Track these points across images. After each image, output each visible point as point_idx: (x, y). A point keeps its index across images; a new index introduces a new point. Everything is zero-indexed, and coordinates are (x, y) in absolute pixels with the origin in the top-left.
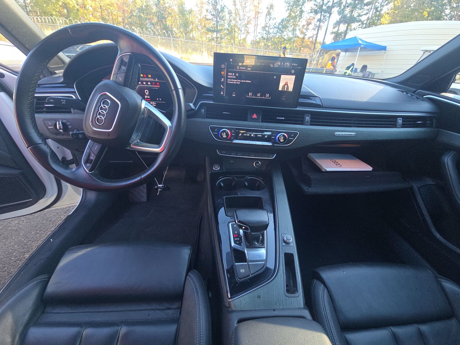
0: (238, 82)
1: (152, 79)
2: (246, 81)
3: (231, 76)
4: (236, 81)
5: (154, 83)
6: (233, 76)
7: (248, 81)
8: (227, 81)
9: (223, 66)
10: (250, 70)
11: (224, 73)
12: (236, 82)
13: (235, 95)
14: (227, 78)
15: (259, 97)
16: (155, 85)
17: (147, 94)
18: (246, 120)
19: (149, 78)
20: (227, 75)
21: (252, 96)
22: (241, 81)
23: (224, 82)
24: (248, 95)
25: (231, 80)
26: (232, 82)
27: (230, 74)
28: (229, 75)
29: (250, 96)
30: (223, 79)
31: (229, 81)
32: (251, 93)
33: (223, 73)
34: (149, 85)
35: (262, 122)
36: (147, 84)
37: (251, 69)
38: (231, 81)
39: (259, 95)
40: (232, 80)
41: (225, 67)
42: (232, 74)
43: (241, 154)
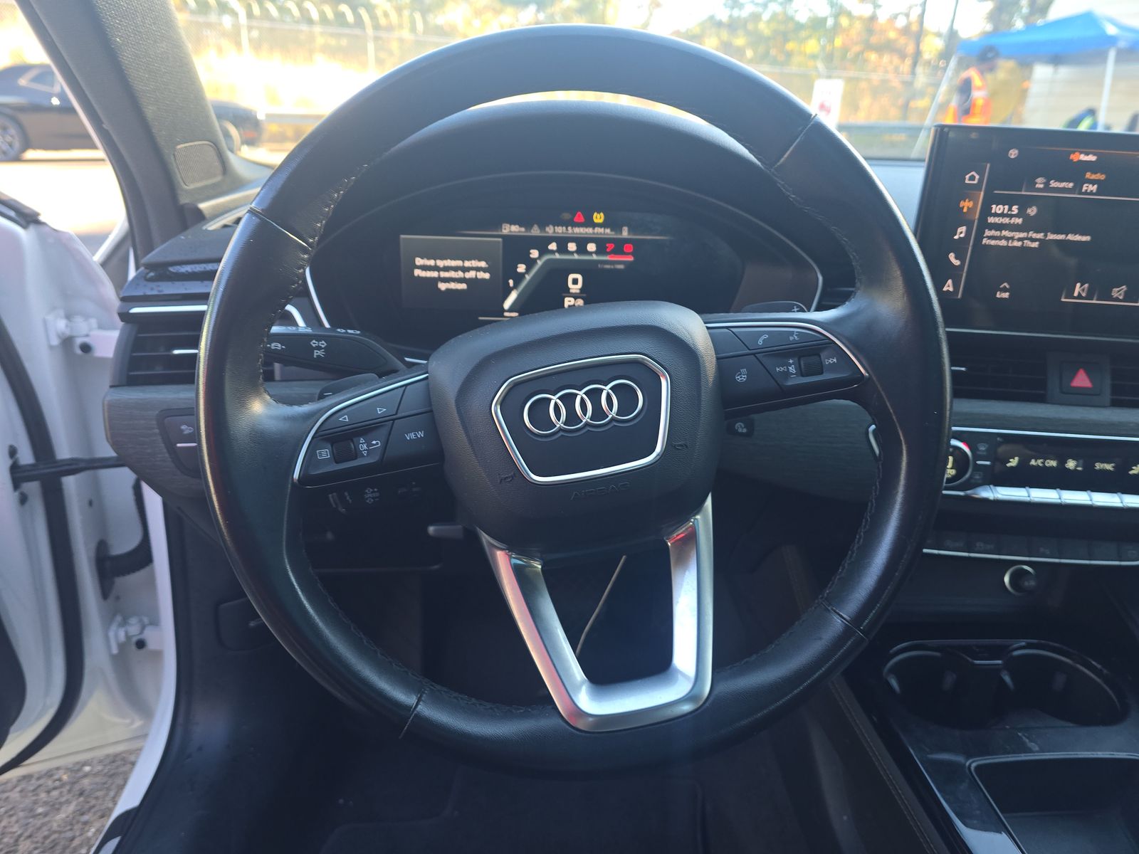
0: (1032, 240)
1: (608, 231)
2: (1071, 237)
3: (1002, 215)
4: (1022, 235)
5: (610, 247)
6: (1011, 216)
7: (1078, 238)
8: (980, 236)
9: (972, 178)
10: (1091, 193)
11: (971, 204)
12: (1019, 239)
13: (1006, 295)
14: (984, 225)
15: (1117, 299)
16: (615, 252)
17: (575, 289)
18: (1041, 399)
19: (594, 225)
20: (986, 212)
21: (1089, 297)
22: (1046, 236)
23: (964, 241)
24: (1070, 295)
25: (997, 234)
26: (1003, 243)
27: (997, 209)
28: (996, 215)
29: (1080, 297)
30: (963, 229)
31: (989, 238)
32: (1086, 285)
33: (966, 205)
34: (591, 253)
35: (1116, 403)
36: (582, 249)
37: (1098, 189)
38: (1000, 238)
39: (1119, 292)
40: (1006, 233)
41: (981, 181)
42: (1010, 209)
43: (989, 547)
